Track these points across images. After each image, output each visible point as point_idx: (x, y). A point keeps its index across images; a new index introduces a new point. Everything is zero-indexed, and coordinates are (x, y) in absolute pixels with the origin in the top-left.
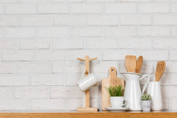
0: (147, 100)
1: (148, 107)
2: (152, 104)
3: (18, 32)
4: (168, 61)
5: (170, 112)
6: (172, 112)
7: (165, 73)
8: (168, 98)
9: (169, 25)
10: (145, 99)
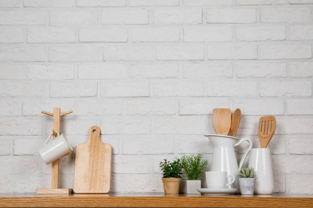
0: (247, 177)
1: (248, 188)
2: (255, 184)
3: (48, 71)
4: (283, 115)
5: (287, 197)
6: (292, 197)
7: (276, 135)
8: (284, 174)
9: (285, 59)
10: (244, 175)
